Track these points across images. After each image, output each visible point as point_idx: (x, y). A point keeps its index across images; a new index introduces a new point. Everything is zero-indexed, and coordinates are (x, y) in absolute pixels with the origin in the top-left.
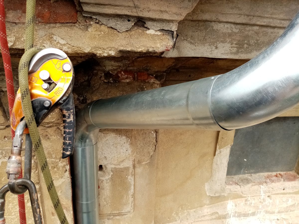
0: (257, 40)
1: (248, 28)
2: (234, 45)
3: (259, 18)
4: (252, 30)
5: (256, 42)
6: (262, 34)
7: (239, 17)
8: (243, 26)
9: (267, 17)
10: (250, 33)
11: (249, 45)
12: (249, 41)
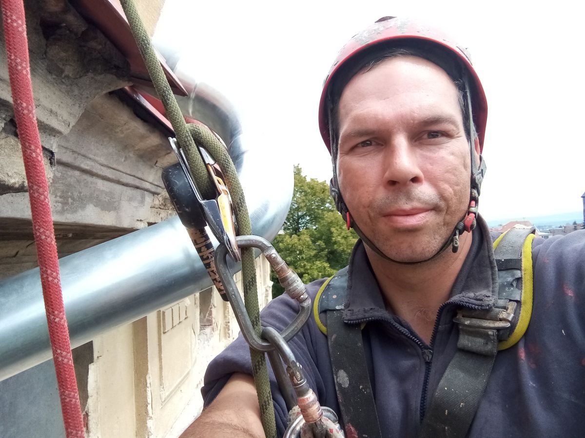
0: (80, 193)
1: (71, 172)
2: (58, 199)
3: (84, 157)
4: (74, 177)
5: (79, 195)
6: (83, 183)
7: (65, 153)
8: (65, 169)
9: (90, 159)
10: (72, 181)
11: (73, 199)
12: (72, 193)
